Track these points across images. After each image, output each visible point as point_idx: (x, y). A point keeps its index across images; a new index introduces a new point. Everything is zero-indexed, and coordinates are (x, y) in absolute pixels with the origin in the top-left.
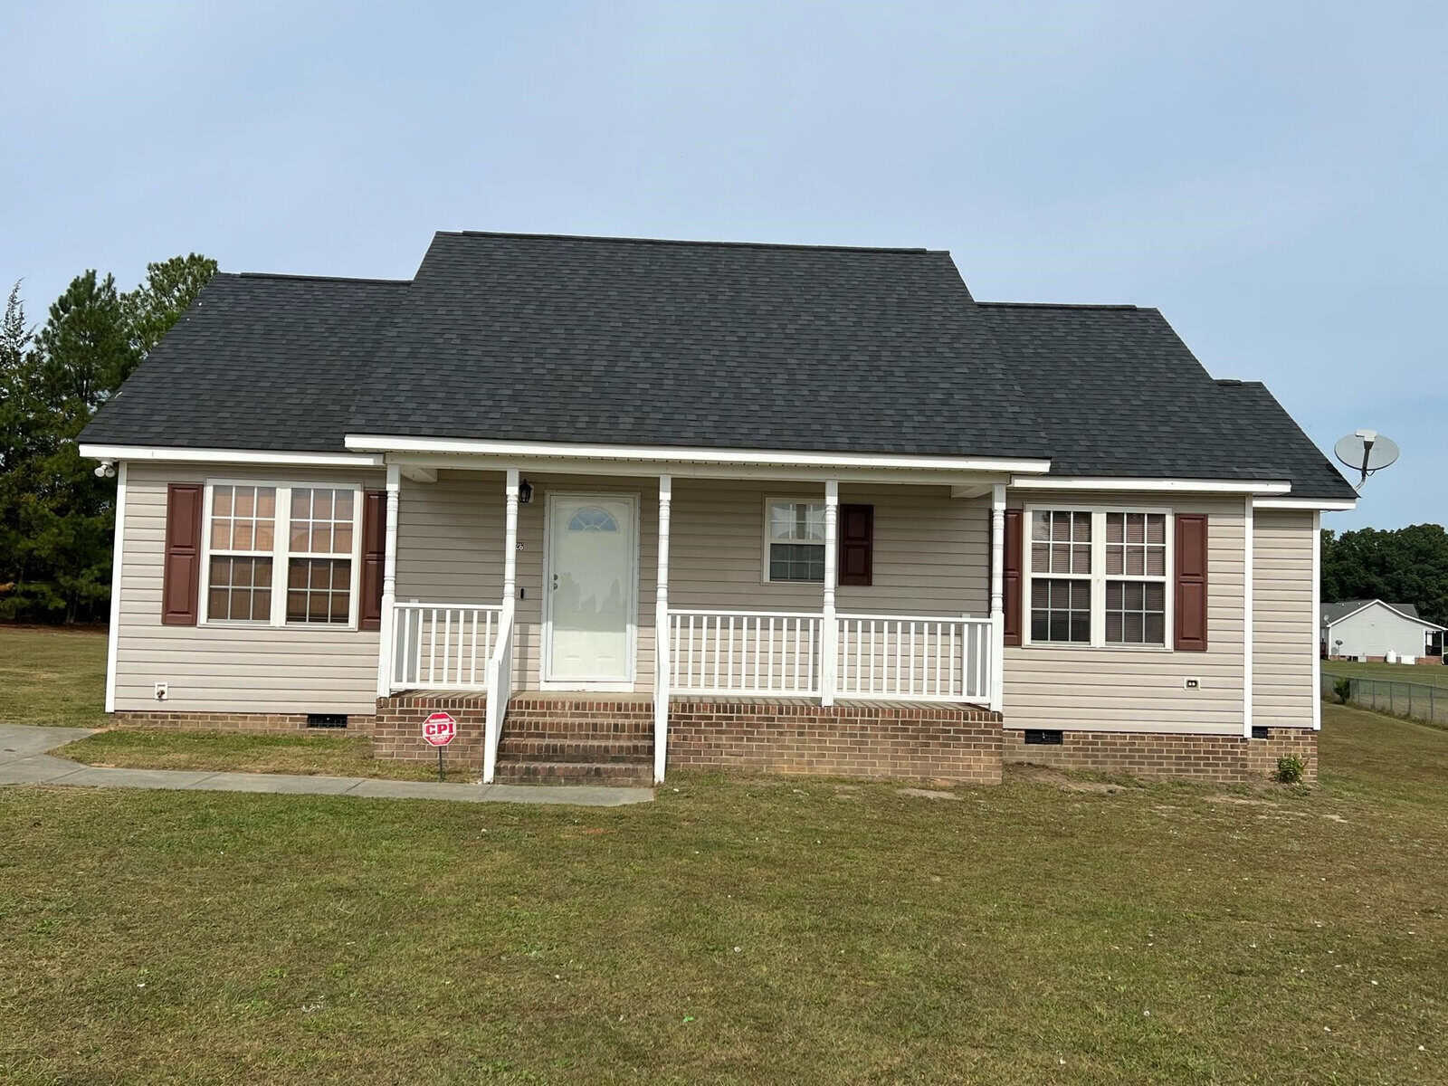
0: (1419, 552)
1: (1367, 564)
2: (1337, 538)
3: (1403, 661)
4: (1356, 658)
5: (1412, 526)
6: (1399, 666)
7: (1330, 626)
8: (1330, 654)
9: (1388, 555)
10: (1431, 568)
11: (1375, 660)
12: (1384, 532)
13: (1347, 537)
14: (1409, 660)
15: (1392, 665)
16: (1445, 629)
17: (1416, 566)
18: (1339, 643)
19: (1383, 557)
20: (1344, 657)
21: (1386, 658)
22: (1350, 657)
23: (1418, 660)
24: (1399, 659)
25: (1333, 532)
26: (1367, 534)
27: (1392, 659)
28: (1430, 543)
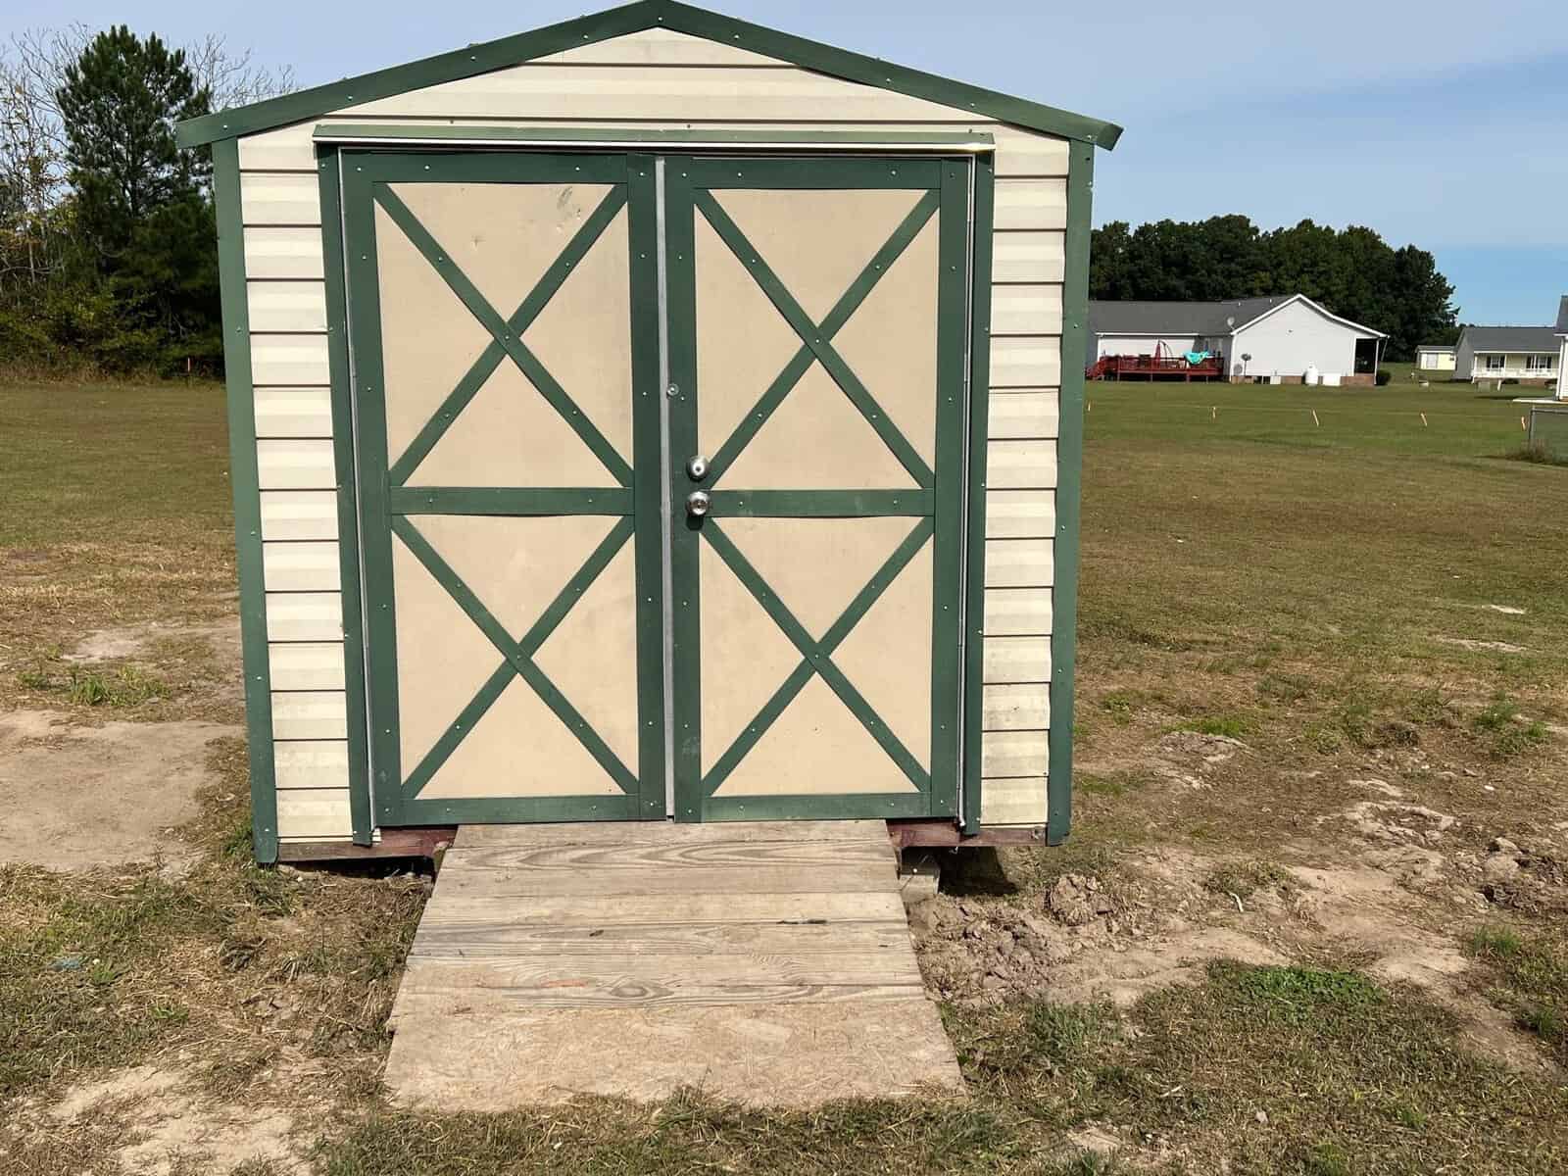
0: (1226, 249)
1: (1166, 263)
2: (1131, 233)
3: (1326, 382)
4: (1267, 379)
5: (1215, 218)
6: (1321, 389)
7: (1234, 333)
8: (1232, 373)
9: (1191, 253)
10: (1239, 268)
11: (1291, 381)
12: (1184, 225)
13: (1144, 231)
14: (1332, 380)
15: (1312, 388)
16: (1382, 335)
17: (1221, 266)
18: (1246, 358)
19: (1185, 256)
20: (1250, 377)
21: (1304, 378)
22: (1260, 378)
23: (1344, 379)
24: (1321, 379)
25: (1127, 224)
26: (1166, 227)
27: (1312, 380)
28: (1236, 238)
